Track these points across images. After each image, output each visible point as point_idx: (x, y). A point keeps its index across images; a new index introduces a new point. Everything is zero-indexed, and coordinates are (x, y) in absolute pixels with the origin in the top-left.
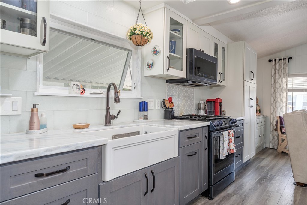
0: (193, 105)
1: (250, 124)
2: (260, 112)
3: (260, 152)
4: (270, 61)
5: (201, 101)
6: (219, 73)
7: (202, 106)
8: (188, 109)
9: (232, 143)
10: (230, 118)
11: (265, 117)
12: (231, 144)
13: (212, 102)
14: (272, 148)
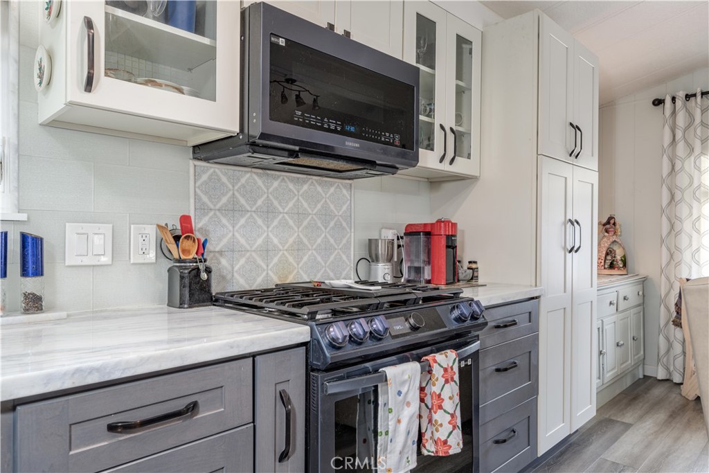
0: (347, 247)
1: (569, 310)
2: (625, 265)
3: (621, 393)
4: (658, 102)
5: (383, 230)
6: (442, 127)
7: (382, 250)
8: (319, 259)
9: (440, 412)
10: (461, 295)
11: (644, 282)
12: (439, 416)
13: (418, 233)
14: (664, 378)
